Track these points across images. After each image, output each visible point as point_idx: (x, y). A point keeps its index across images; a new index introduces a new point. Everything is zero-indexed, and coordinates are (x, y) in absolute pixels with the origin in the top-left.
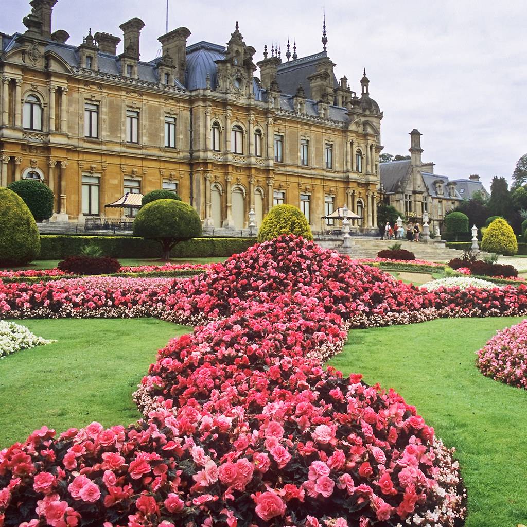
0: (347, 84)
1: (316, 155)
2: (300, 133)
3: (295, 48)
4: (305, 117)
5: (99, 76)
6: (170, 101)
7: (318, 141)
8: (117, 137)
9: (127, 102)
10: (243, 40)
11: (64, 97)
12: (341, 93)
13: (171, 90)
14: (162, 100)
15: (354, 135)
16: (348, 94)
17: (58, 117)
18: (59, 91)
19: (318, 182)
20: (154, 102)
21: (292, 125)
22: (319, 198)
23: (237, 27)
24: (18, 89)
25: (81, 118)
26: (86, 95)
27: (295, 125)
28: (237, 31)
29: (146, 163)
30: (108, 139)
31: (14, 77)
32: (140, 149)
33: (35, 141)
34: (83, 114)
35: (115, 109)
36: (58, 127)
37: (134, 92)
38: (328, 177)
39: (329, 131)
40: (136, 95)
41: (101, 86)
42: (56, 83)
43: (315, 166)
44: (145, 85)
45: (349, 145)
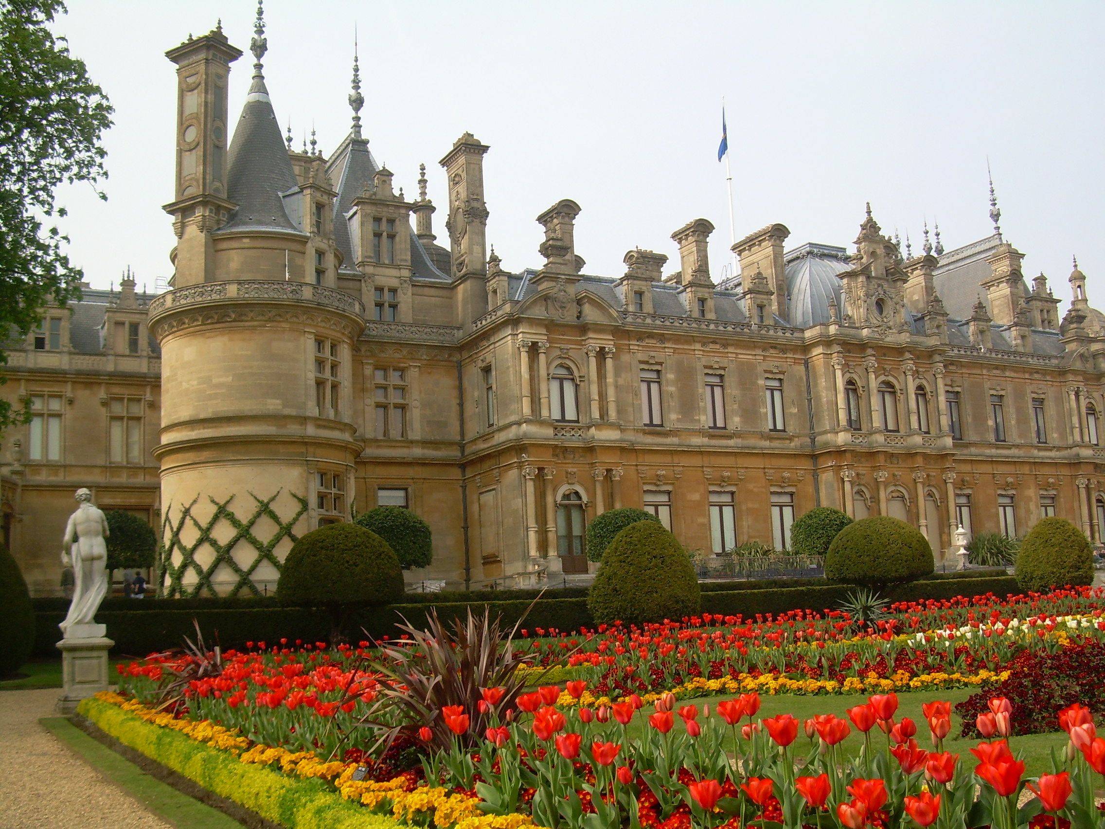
0: (1047, 286)
1: (1018, 421)
2: (987, 385)
3: (937, 235)
4: (994, 355)
5: (658, 322)
6: (772, 351)
7: (1019, 395)
8: (693, 421)
9: (704, 361)
10: (881, 233)
11: (609, 363)
12: (1039, 304)
13: (771, 332)
14: (759, 352)
15: (1080, 378)
16: (1049, 304)
17: (602, 396)
18: (601, 354)
19: (1026, 469)
20: (746, 356)
21: (974, 372)
22: (1029, 499)
23: (869, 212)
24: (542, 357)
25: (637, 394)
26: (641, 356)
27: (979, 372)
28: (870, 220)
29: (742, 462)
30: (679, 426)
31: (535, 338)
32: (730, 437)
33: (572, 439)
34: (639, 387)
35: (686, 375)
36: (604, 413)
37: (714, 342)
38: (1043, 458)
39: (1036, 376)
40: (718, 346)
41: (662, 338)
42: (595, 341)
43: (1018, 441)
44: (729, 329)
45: (1073, 397)
